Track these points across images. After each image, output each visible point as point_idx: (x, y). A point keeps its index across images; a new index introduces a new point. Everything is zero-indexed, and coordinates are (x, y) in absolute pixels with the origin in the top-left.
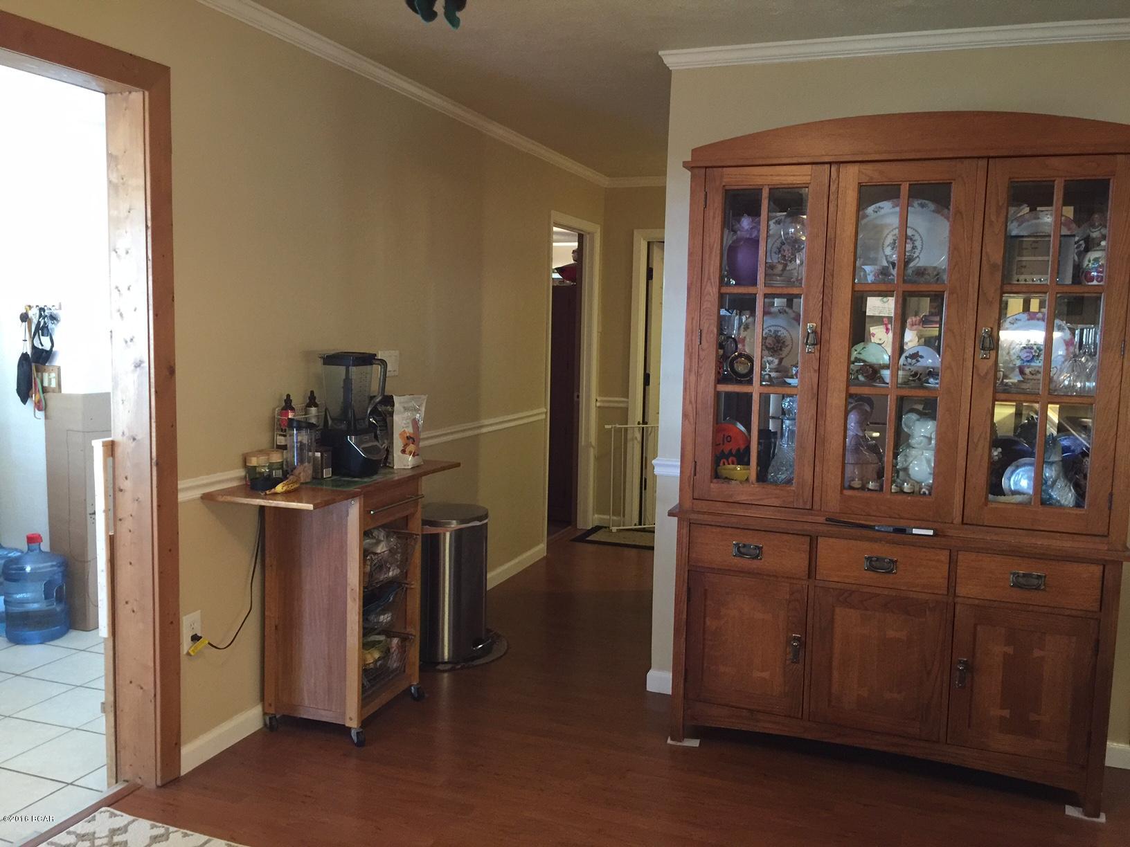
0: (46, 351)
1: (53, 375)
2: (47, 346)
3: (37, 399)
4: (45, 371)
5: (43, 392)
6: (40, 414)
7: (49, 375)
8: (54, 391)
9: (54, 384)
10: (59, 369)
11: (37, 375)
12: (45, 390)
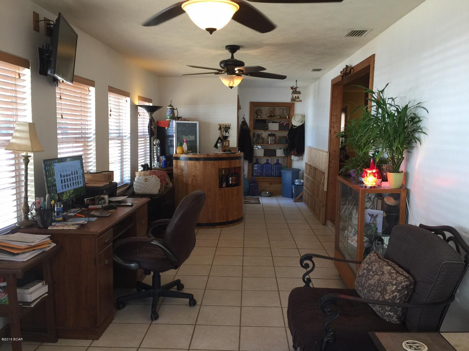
1: (227, 142)
5: (224, 147)
8: (227, 146)
9: (227, 144)
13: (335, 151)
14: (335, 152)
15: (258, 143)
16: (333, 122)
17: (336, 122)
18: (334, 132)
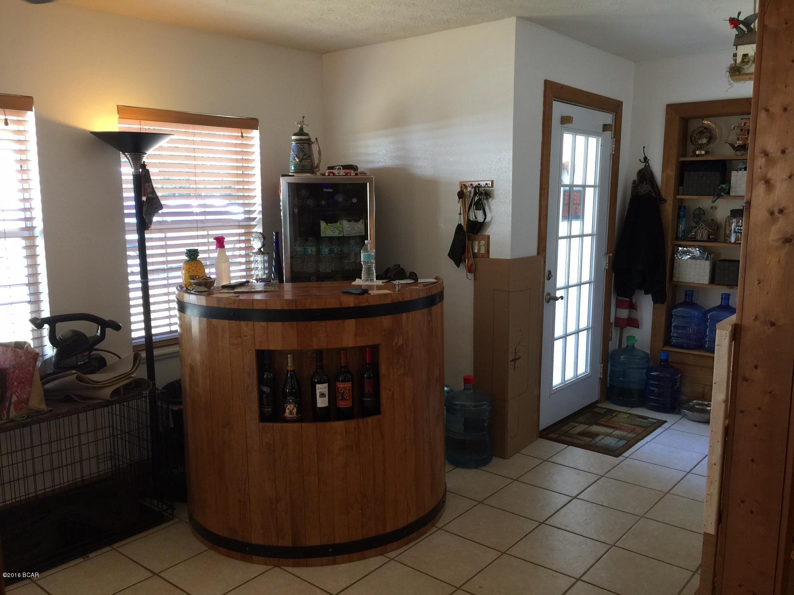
0: (480, 223)
1: (483, 242)
2: (480, 219)
3: (469, 265)
4: (475, 239)
5: (474, 258)
6: (471, 276)
7: (479, 243)
8: (483, 256)
9: (483, 251)
10: (489, 237)
11: (468, 243)
12: (475, 256)
13: (773, 324)
14: (772, 329)
15: (694, 239)
16: (766, 154)
17: (783, 152)
18: (772, 213)
